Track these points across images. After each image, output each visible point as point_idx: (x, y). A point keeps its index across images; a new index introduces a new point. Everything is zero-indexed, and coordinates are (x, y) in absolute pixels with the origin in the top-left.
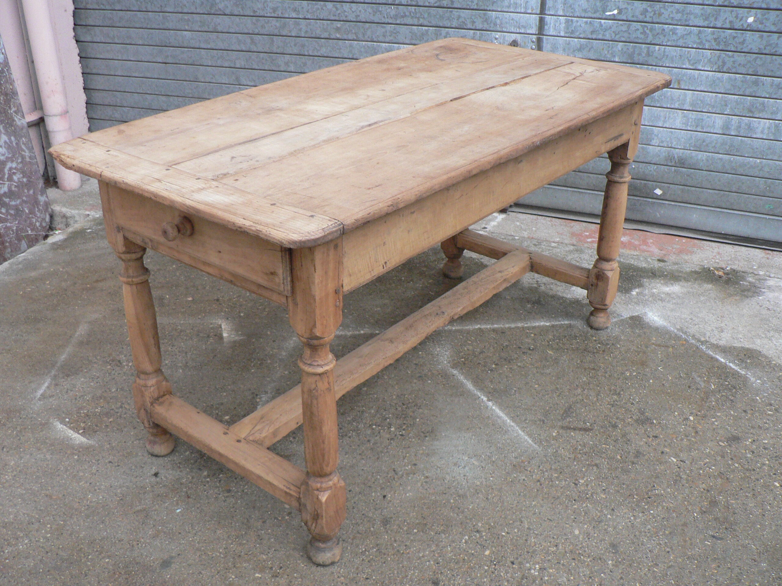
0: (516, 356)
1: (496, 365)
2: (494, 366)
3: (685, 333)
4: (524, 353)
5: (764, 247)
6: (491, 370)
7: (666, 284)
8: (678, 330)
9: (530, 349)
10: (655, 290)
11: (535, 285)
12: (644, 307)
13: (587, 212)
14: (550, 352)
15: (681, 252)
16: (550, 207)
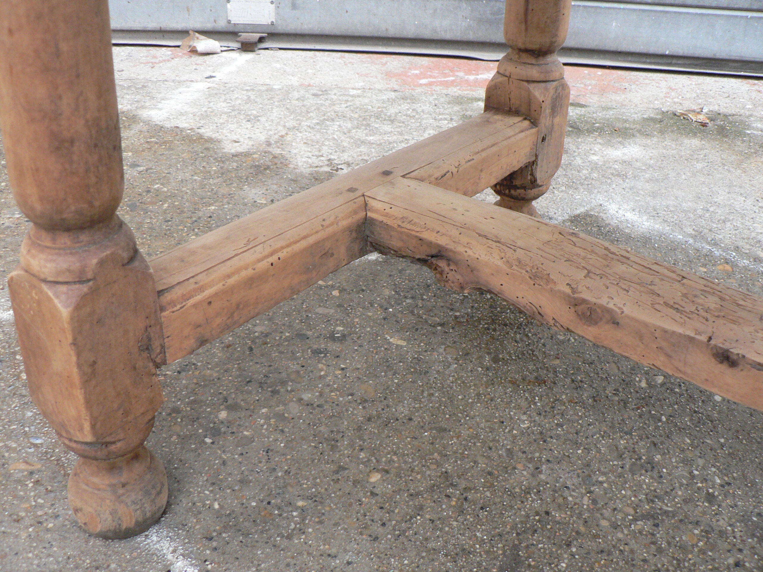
0: (294, 367)
1: (232, 408)
2: (223, 415)
3: (716, 244)
4: (316, 352)
5: (742, 73)
6: (215, 433)
7: (608, 144)
8: (694, 237)
9: (332, 337)
10: (594, 158)
11: (327, 169)
12: (590, 192)
13: (410, 35)
14: (395, 341)
15: (603, 91)
16: (338, 33)
